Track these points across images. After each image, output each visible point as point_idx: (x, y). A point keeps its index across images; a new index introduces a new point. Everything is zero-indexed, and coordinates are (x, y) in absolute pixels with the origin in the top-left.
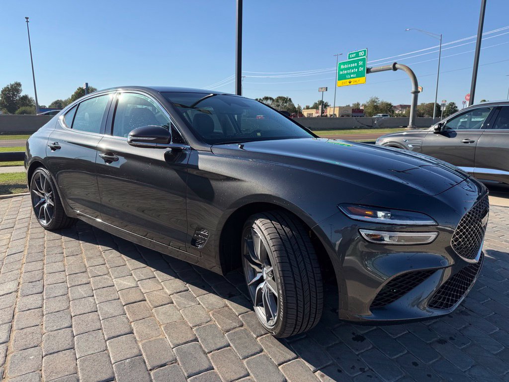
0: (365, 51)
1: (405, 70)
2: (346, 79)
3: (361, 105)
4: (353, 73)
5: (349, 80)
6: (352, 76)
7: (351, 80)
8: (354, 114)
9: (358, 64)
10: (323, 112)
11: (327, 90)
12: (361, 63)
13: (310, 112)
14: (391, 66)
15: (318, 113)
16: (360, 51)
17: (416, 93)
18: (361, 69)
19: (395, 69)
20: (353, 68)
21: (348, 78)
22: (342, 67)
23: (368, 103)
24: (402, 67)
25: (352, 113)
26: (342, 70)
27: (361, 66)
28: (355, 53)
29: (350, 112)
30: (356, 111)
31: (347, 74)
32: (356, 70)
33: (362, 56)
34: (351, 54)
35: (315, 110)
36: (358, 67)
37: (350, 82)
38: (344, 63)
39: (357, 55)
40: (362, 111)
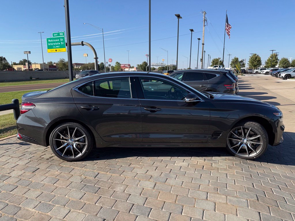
0: (63, 33)
1: (89, 46)
2: (53, 48)
3: (53, 63)
4: (58, 45)
5: (55, 49)
6: (57, 47)
7: (57, 49)
8: (51, 69)
9: (60, 40)
10: (29, 67)
11: (30, 53)
12: (62, 40)
13: (19, 67)
14: (81, 43)
15: (25, 67)
16: (60, 33)
17: (96, 58)
18: (62, 43)
19: (83, 45)
20: (57, 42)
21: (55, 48)
22: (49, 41)
23: (59, 62)
24: (87, 44)
25: (49, 67)
26: (50, 43)
27: (62, 41)
28: (56, 33)
29: (48, 67)
30: (51, 66)
31: (54, 45)
32: (59, 43)
33: (62, 36)
34: (54, 33)
35: (23, 66)
36: (60, 42)
37: (56, 51)
38: (50, 39)
39: (59, 35)
40: (55, 67)
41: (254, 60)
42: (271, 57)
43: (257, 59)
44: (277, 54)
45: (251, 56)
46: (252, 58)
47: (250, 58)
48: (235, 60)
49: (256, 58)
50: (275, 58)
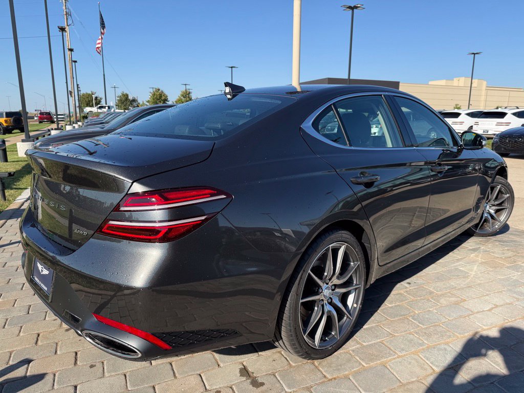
41: (158, 99)
42: (182, 95)
43: (163, 98)
44: (190, 91)
45: (152, 92)
46: (154, 95)
47: (151, 95)
48: (124, 99)
49: (161, 96)
50: (189, 97)
